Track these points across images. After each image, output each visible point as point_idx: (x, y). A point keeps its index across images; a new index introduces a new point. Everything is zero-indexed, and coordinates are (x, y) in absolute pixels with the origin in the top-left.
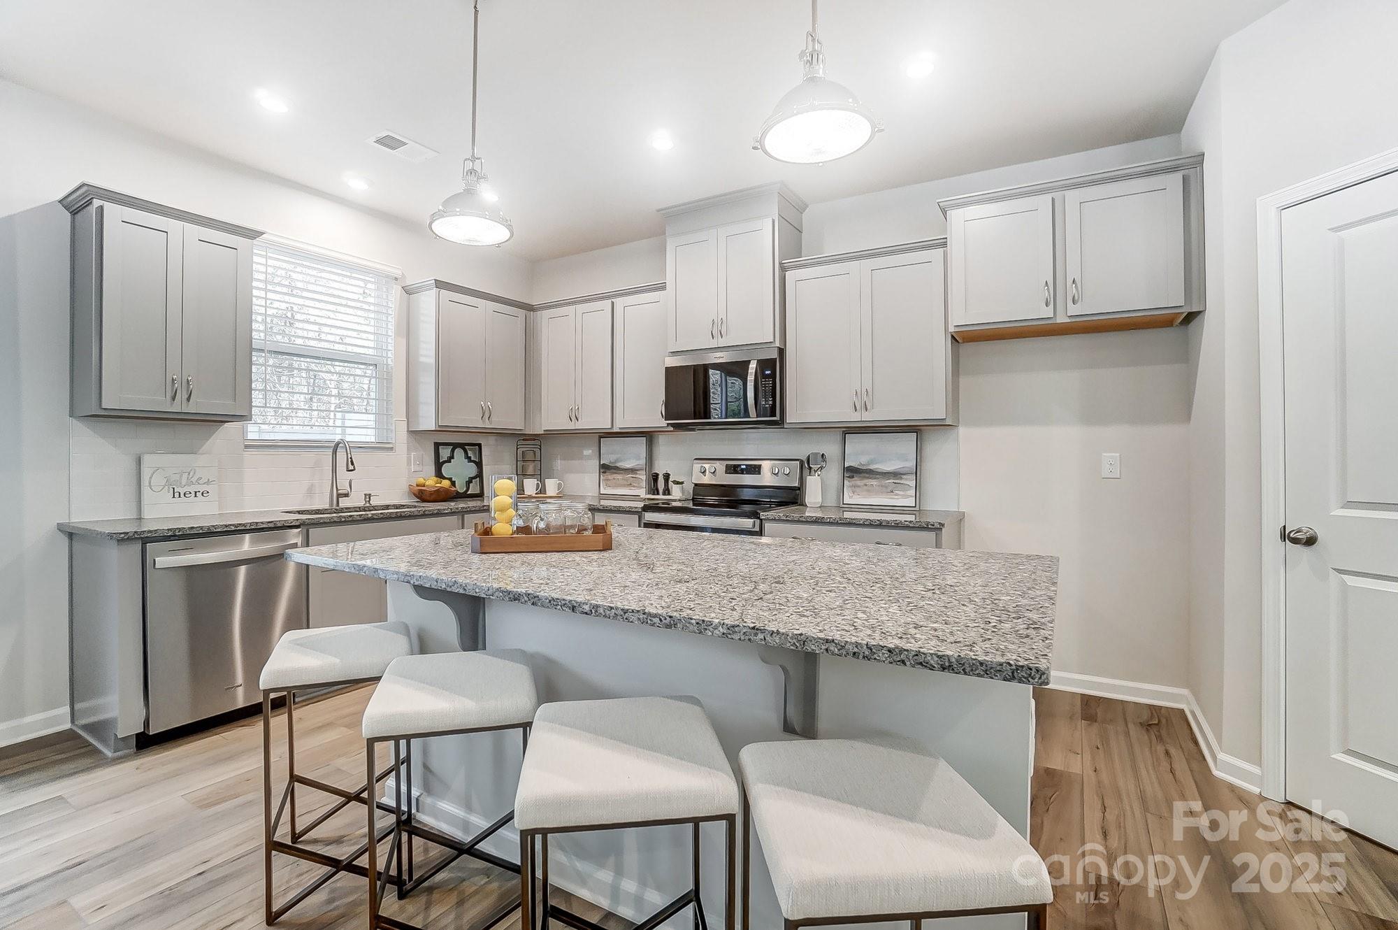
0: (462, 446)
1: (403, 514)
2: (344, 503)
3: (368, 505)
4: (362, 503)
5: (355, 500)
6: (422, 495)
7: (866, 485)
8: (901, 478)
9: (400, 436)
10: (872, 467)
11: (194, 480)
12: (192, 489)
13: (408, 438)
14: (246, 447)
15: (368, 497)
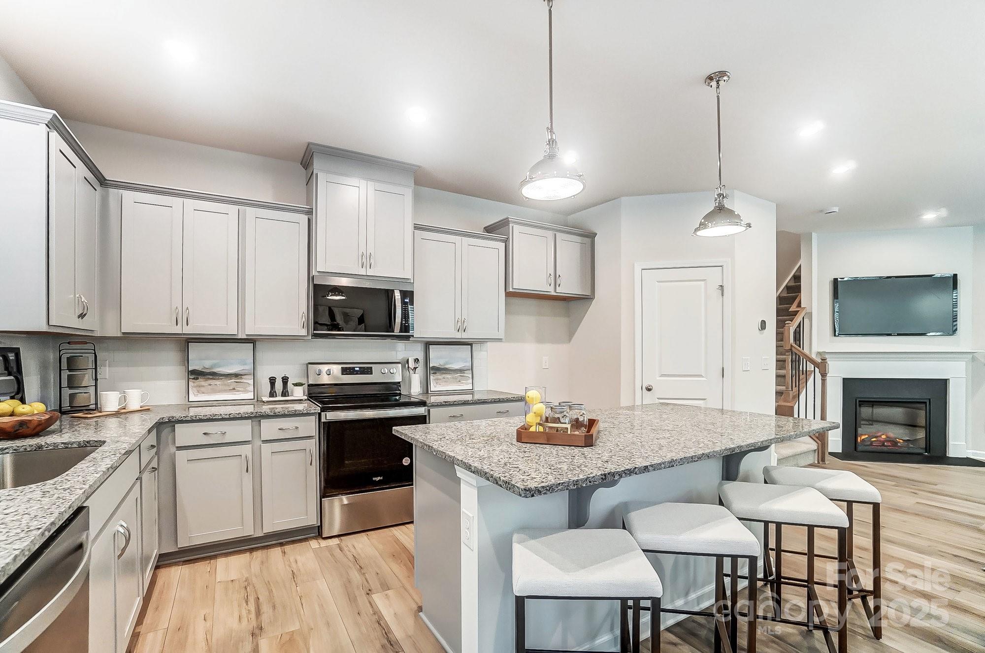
10: (447, 366)
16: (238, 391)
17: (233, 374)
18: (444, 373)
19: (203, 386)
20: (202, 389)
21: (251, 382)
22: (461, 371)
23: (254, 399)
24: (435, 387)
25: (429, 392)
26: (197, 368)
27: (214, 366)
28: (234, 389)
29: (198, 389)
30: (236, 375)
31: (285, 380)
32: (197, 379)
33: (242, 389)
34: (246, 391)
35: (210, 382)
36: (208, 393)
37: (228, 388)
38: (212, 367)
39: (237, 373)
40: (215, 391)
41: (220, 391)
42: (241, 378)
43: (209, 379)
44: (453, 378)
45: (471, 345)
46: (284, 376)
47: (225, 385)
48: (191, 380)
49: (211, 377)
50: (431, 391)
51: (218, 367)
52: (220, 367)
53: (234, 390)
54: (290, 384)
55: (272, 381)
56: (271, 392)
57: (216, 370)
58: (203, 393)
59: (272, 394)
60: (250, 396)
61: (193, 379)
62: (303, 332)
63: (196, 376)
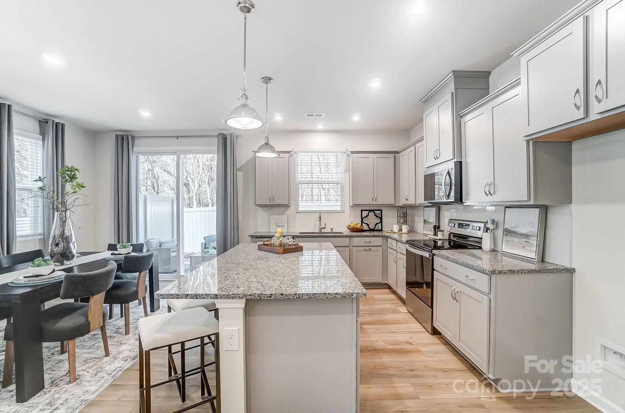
0: (373, 211)
1: (326, 236)
2: (323, 231)
3: (332, 231)
4: (330, 231)
5: (328, 230)
6: (354, 230)
7: (513, 241)
8: (529, 239)
9: (347, 208)
10: (516, 230)
11: (281, 222)
12: (281, 225)
13: (350, 209)
14: (297, 213)
15: (332, 229)
24: (505, 248)
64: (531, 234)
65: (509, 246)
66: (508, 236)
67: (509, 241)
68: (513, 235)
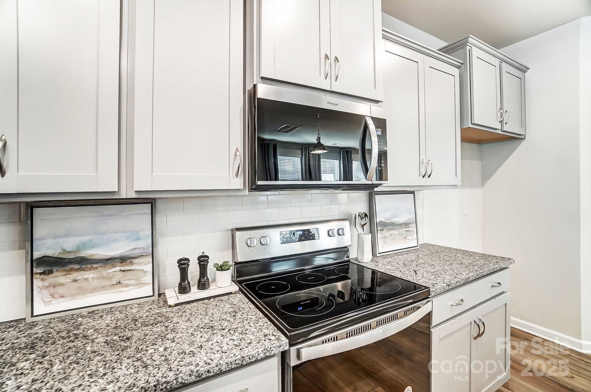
10: (393, 220)
16: (127, 286)
17: (116, 258)
18: (392, 229)
19: (62, 285)
20: (61, 290)
21: (149, 268)
22: (406, 224)
23: (153, 296)
24: (383, 247)
25: (378, 255)
26: (49, 253)
27: (84, 246)
28: (120, 283)
29: (52, 290)
30: (123, 259)
31: (203, 261)
32: (51, 272)
33: (133, 282)
34: (140, 284)
35: (74, 275)
36: (73, 296)
37: (107, 283)
38: (78, 250)
39: (123, 255)
40: (82, 292)
41: (94, 290)
42: (132, 263)
43: (72, 270)
44: (400, 234)
45: (413, 193)
46: (201, 254)
47: (103, 278)
48: (38, 276)
49: (77, 266)
50: (379, 253)
51: (88, 249)
52: (93, 247)
53: (120, 285)
54: (211, 268)
55: (183, 264)
56: (180, 285)
57: (86, 253)
58: (62, 297)
59: (183, 289)
60: (147, 290)
61: (41, 274)
62: (238, 183)
63: (47, 269)
64: (410, 221)
65: (387, 244)
66: (385, 231)
67: (387, 237)
68: (391, 227)
